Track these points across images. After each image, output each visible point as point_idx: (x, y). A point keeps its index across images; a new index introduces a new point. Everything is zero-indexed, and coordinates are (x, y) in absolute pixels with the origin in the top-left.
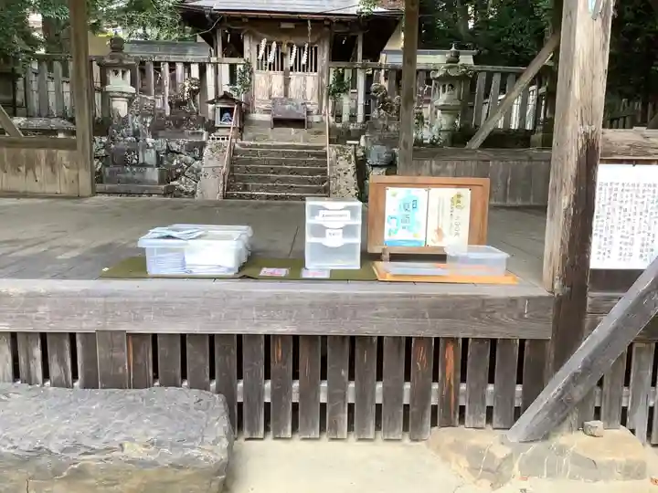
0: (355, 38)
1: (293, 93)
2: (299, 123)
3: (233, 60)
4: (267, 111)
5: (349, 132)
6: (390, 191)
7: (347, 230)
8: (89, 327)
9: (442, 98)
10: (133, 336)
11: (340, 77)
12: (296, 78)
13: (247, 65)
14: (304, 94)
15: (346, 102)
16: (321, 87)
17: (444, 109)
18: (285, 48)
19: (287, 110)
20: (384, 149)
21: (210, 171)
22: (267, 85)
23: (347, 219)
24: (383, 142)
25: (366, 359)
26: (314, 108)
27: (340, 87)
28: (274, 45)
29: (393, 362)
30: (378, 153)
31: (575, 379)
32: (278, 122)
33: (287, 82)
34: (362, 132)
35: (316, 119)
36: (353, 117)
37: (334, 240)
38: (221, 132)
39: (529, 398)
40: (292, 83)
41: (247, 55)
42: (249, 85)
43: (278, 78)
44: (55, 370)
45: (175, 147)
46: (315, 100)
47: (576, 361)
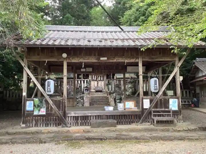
0: (111, 74)
1: (99, 85)
2: (101, 91)
3: (87, 80)
4: (94, 89)
5: (111, 93)
6: (126, 102)
7: (122, 106)
8: (102, 115)
9: (130, 86)
10: (106, 115)
11: (108, 82)
12: (100, 83)
13: (90, 80)
14: (101, 85)
15: (110, 87)
16: (105, 84)
17: (130, 88)
18: (97, 77)
19: (98, 89)
20: (119, 96)
21: (86, 102)
22: (94, 84)
23: (122, 105)
24: (119, 95)
25: (126, 117)
26: (104, 88)
27: (109, 84)
28: (95, 76)
29: (128, 117)
30: (118, 97)
31: (144, 117)
32: (97, 91)
33: (98, 83)
34: (114, 93)
35: (104, 90)
36: (112, 90)
37: (121, 107)
38: (85, 94)
39: (140, 120)
40: (99, 83)
41: (90, 79)
42: (90, 84)
43: (96, 82)
44: (99, 118)
45: (77, 97)
46: (104, 86)
47: (143, 116)
